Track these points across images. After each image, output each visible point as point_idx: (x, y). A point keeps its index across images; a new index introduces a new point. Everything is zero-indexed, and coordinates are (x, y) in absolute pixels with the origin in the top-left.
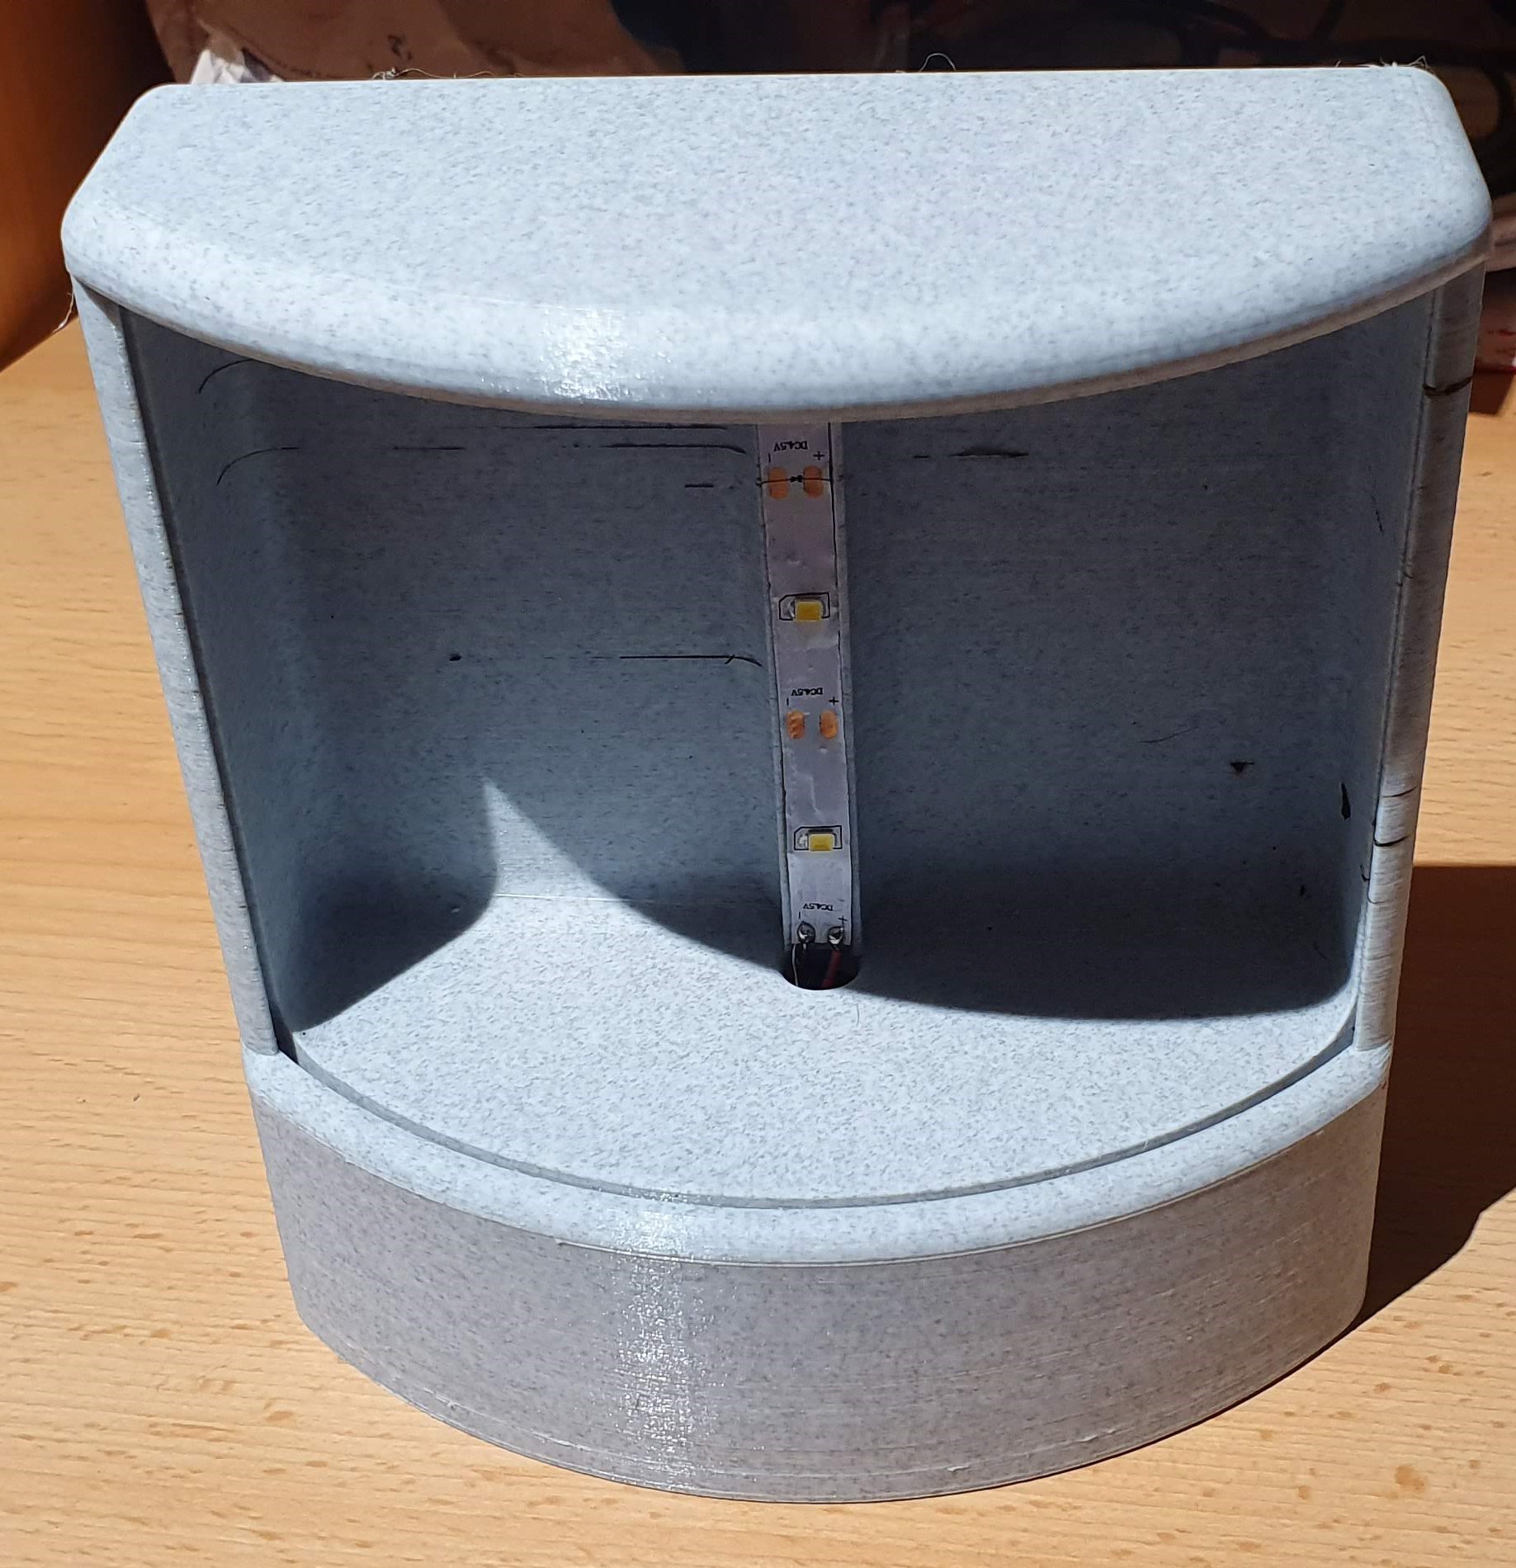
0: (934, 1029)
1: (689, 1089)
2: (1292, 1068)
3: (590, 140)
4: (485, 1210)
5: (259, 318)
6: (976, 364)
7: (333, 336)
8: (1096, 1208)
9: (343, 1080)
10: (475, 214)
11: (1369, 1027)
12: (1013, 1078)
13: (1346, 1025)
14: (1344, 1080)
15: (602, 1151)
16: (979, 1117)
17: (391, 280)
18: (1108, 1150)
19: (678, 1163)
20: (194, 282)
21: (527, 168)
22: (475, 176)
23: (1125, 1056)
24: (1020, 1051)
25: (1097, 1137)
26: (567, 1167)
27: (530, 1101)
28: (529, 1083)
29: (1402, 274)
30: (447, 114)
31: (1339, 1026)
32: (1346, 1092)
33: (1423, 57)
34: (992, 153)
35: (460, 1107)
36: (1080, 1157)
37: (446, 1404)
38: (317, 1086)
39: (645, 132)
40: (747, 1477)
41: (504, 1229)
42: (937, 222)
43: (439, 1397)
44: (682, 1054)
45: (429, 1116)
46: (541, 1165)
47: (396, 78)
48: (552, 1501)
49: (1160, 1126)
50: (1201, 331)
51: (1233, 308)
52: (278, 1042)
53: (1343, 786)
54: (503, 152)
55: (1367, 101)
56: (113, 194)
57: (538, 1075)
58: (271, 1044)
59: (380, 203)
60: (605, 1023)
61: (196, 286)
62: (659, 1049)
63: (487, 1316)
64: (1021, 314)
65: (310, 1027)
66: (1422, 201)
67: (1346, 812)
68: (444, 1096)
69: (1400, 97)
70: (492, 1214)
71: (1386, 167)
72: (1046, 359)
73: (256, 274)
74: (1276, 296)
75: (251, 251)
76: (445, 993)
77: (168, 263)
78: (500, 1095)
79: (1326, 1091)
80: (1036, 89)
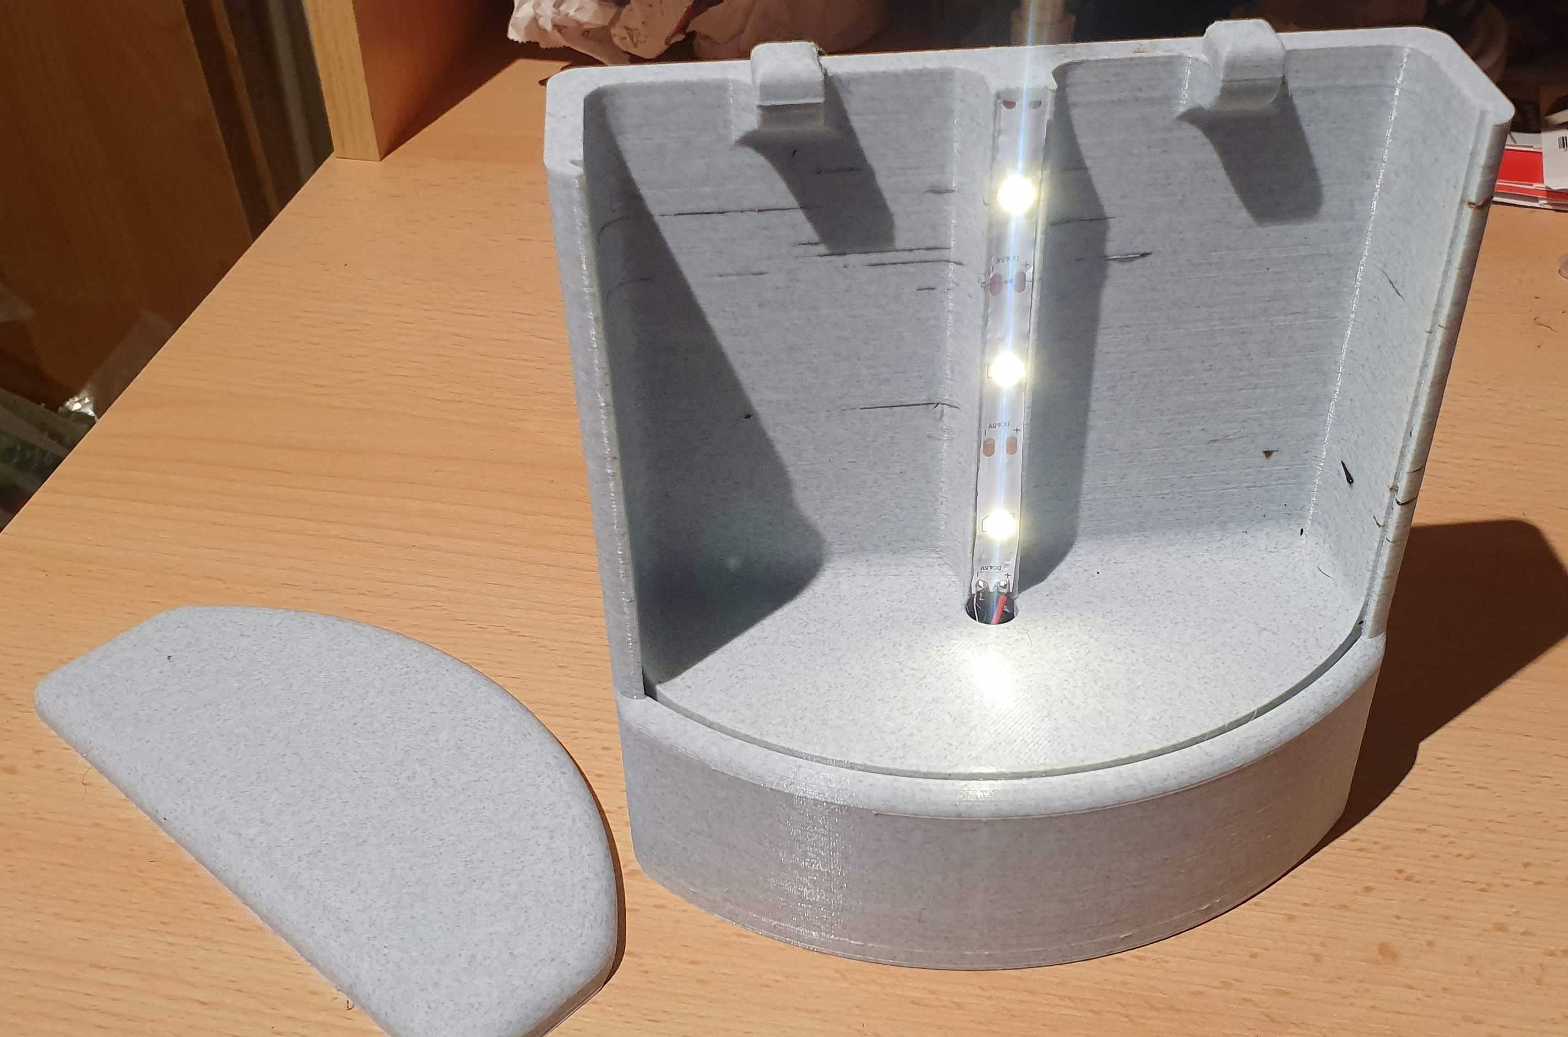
1: (934, 700)
2: (1330, 654)
9: (697, 713)
12: (1148, 676)
13: (1358, 622)
14: (1365, 658)
15: (891, 748)
18: (1228, 721)
19: (944, 752)
27: (830, 716)
28: (824, 704)
31: (1353, 623)
32: (1367, 666)
45: (765, 733)
52: (647, 692)
53: (1342, 463)
57: (828, 698)
58: (640, 692)
60: (861, 658)
62: (904, 673)
65: (667, 677)
68: (770, 717)
78: (809, 714)
79: (1355, 668)
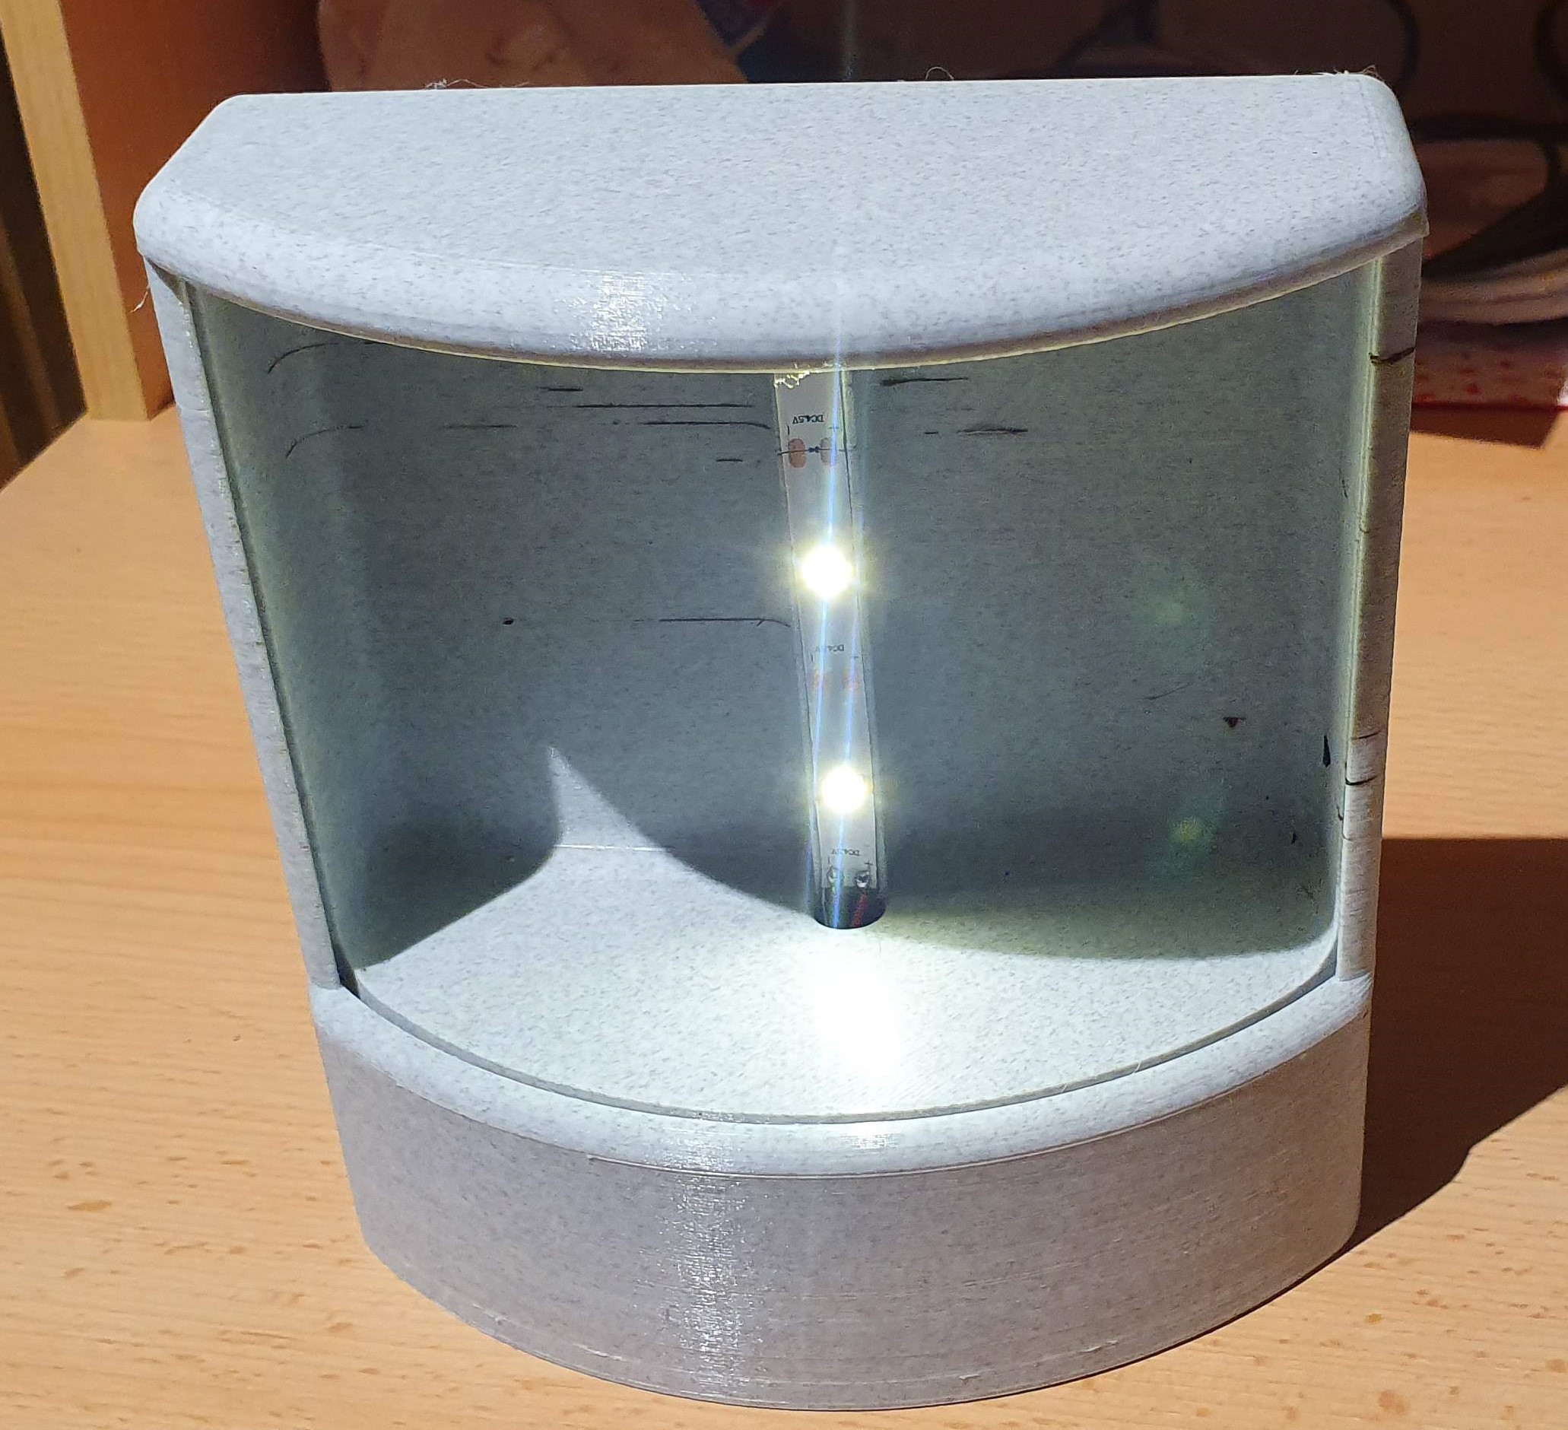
0: (950, 963)
1: (718, 1018)
2: (1279, 997)
3: (613, 136)
4: (522, 1129)
5: (299, 284)
6: (944, 319)
7: (364, 298)
8: (1091, 1124)
9: (398, 1012)
10: (501, 195)
11: (1350, 959)
12: (1019, 1007)
13: (1329, 957)
14: (1326, 1007)
15: (633, 1074)
16: (986, 1041)
17: (418, 249)
18: (1103, 1071)
19: (703, 1084)
20: (244, 254)
21: (552, 159)
22: (505, 165)
23: (1125, 986)
24: (1029, 983)
25: (1095, 1059)
26: (600, 1088)
27: (569, 1029)
28: (568, 1014)
29: (1337, 247)
30: (486, 116)
31: (1322, 958)
32: (1328, 1018)
33: (1373, 66)
34: (974, 145)
35: (503, 1035)
36: (1078, 1078)
37: (493, 1319)
38: (373, 1017)
39: (664, 129)
40: (771, 1385)
41: (541, 1146)
42: (917, 201)
43: (489, 1312)
44: (713, 987)
45: (474, 1043)
46: (577, 1086)
47: (448, 88)
48: (586, 1409)
49: (1153, 1048)
50: (1152, 292)
51: (1179, 272)
52: (341, 979)
53: (1325, 737)
54: (533, 146)
55: (1316, 102)
56: (178, 182)
57: (577, 1007)
58: (335, 977)
59: (416, 187)
60: (643, 960)
61: (245, 258)
62: (692, 982)
63: (527, 1231)
64: (985, 276)
65: (370, 964)
66: (1357, 182)
67: (1327, 760)
68: (489, 1025)
69: (1347, 98)
70: (529, 1131)
71: (1329, 154)
72: (1008, 316)
73: (298, 245)
74: (1221, 262)
75: (293, 227)
76: (497, 934)
77: (221, 238)
78: (543, 1025)
79: (1309, 1017)
80: (1020, 93)
